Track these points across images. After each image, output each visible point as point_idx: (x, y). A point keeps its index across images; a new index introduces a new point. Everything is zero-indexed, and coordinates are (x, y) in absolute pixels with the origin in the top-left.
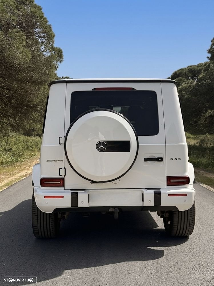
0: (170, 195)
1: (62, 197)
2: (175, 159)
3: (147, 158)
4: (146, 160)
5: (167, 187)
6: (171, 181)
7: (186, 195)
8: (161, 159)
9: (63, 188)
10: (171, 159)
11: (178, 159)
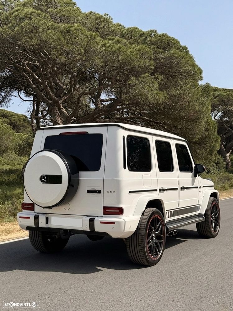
0: (101, 222)
1: (29, 218)
2: (110, 192)
3: (90, 190)
4: (89, 192)
5: (104, 215)
6: (107, 211)
7: (114, 223)
8: (100, 192)
9: (33, 211)
10: (107, 192)
11: (113, 192)
